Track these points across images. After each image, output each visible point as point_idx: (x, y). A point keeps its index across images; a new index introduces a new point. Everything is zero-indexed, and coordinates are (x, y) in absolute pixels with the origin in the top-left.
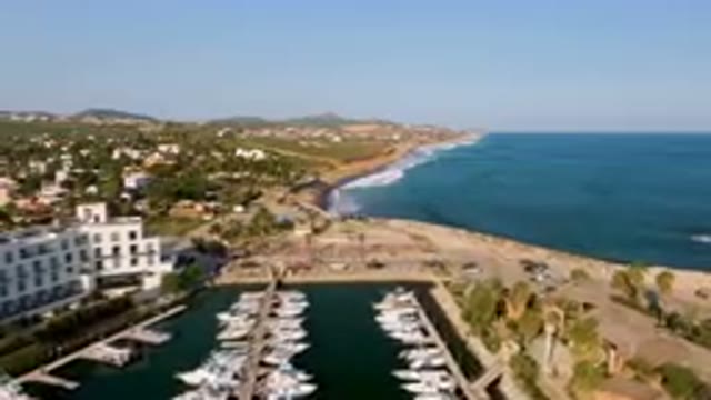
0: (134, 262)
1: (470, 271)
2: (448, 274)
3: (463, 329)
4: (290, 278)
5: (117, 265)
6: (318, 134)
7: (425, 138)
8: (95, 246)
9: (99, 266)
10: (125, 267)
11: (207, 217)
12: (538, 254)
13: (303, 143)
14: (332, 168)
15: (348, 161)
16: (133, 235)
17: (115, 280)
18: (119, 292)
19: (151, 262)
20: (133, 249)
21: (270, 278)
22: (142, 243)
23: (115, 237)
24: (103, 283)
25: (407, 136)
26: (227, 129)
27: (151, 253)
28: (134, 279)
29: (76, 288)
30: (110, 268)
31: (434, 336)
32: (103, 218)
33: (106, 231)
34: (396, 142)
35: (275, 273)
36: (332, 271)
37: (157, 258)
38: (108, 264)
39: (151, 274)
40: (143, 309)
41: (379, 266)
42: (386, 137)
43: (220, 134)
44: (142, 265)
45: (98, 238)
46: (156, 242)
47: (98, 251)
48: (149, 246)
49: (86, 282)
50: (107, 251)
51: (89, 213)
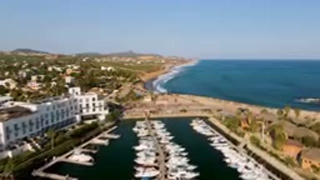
0: (94, 110)
1: (221, 112)
2: (213, 113)
3: (227, 131)
4: (152, 116)
5: (88, 111)
6: (128, 60)
7: (175, 62)
8: (80, 103)
9: (81, 111)
10: (91, 112)
11: (105, 94)
12: (244, 106)
13: (126, 64)
14: (143, 75)
15: (149, 72)
16: (94, 99)
17: (88, 117)
18: (89, 122)
19: (100, 110)
20: (94, 105)
21: (144, 116)
22: (97, 103)
23: (87, 100)
24: (83, 118)
25: (167, 61)
26: (87, 58)
27: (100, 106)
28: (95, 117)
29: (74, 120)
30: (85, 113)
31: (217, 133)
32: (79, 93)
33: (84, 98)
34: (164, 64)
35: (146, 114)
36: (167, 113)
37: (103, 108)
38: (84, 111)
39: (100, 115)
40: (102, 128)
41: (185, 111)
42: (159, 62)
43: (84, 60)
44: (97, 111)
45: (81, 101)
46: (102, 102)
47: (81, 106)
48: (100, 103)
49: (78, 118)
50: (84, 106)
51: (74, 91)
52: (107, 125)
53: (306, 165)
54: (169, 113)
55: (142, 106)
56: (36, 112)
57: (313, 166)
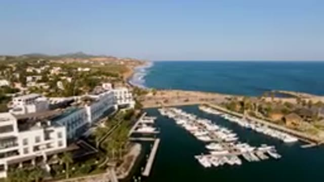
0: (125, 101)
1: (215, 101)
5: (121, 102)
8: (115, 95)
10: (123, 103)
16: (125, 92)
18: (124, 110)
19: (130, 101)
20: (125, 96)
22: (127, 95)
23: (121, 93)
24: (120, 107)
27: (130, 98)
28: (126, 106)
29: (114, 109)
32: (111, 87)
33: (118, 91)
38: (119, 102)
39: (130, 104)
41: (187, 101)
44: (127, 102)
45: (116, 93)
46: (131, 95)
47: (116, 97)
48: (129, 96)
49: (116, 107)
50: (118, 97)
51: (106, 86)
52: (138, 112)
53: (288, 123)
54: (177, 102)
55: (150, 98)
56: (98, 101)
57: (293, 123)
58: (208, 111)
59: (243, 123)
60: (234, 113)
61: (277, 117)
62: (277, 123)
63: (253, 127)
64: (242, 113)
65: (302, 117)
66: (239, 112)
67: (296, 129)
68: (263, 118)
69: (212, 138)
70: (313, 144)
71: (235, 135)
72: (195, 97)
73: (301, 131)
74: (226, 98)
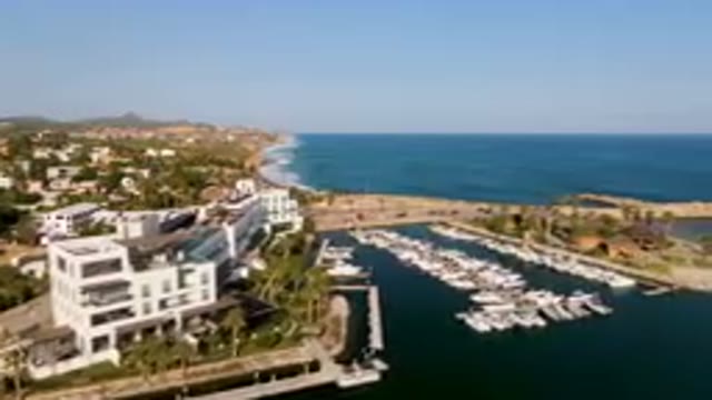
0: (284, 216)
5: (276, 218)
8: (265, 205)
10: (280, 220)
16: (284, 199)
17: (281, 227)
18: (282, 235)
19: (293, 215)
20: (284, 208)
22: (288, 204)
23: (275, 200)
24: (276, 229)
27: (292, 210)
28: (285, 227)
29: (263, 232)
33: (268, 196)
37: (295, 213)
38: (272, 218)
39: (293, 223)
44: (288, 218)
45: (266, 201)
46: (295, 203)
47: (266, 209)
48: (292, 205)
49: (267, 228)
50: (271, 209)
51: (243, 185)
52: (310, 238)
53: (613, 253)
57: (621, 253)
58: (451, 233)
59: (527, 256)
60: (503, 237)
61: (590, 243)
62: (591, 253)
63: (548, 261)
64: (521, 237)
65: (636, 241)
66: (513, 235)
67: (628, 264)
68: (564, 245)
69: (476, 283)
70: (663, 290)
71: (517, 276)
72: (419, 208)
73: (638, 267)
74: (481, 210)
